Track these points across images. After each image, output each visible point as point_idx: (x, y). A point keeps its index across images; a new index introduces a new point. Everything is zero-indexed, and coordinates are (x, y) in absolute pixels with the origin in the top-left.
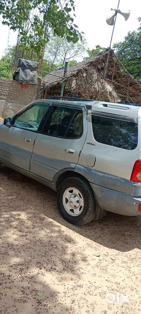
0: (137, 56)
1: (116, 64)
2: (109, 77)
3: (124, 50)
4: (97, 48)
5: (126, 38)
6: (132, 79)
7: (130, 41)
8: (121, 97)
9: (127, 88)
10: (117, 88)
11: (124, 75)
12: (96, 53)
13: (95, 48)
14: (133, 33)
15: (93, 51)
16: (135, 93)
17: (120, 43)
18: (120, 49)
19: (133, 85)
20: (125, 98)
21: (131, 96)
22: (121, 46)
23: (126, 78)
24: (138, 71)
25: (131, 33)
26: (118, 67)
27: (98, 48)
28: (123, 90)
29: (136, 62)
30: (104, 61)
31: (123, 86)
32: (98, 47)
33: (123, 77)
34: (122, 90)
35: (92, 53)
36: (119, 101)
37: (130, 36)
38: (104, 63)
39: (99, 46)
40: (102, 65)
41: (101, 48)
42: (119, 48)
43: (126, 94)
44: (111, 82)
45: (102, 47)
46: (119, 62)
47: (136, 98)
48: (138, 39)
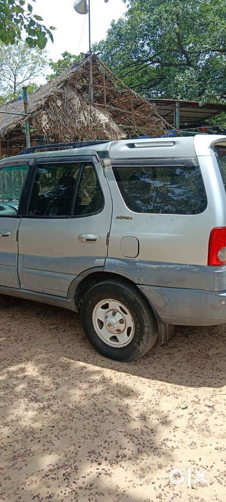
0: (132, 59)
1: (105, 76)
2: (99, 100)
3: (110, 52)
4: (64, 56)
5: (110, 33)
6: (135, 97)
7: (118, 36)
8: (125, 130)
9: (131, 112)
10: (115, 116)
11: (123, 93)
12: (65, 66)
13: (62, 58)
14: (119, 22)
15: (60, 62)
16: (145, 118)
17: (102, 42)
18: (103, 52)
19: (139, 106)
20: (130, 129)
21: (139, 125)
22: (104, 47)
23: (126, 96)
24: (139, 83)
25: (116, 23)
26: (111, 82)
27: (66, 57)
28: (126, 118)
29: (133, 68)
30: (84, 76)
31: (123, 111)
32: (65, 54)
33: (121, 97)
34: (122, 118)
35: (59, 66)
36: (124, 136)
37: (115, 27)
38: (85, 78)
39: (67, 54)
40: (83, 82)
41: (71, 57)
42: (102, 50)
43: (130, 124)
44: (104, 107)
45: (72, 54)
46: (109, 72)
47: (148, 126)
48: (129, 31)
